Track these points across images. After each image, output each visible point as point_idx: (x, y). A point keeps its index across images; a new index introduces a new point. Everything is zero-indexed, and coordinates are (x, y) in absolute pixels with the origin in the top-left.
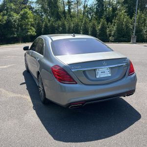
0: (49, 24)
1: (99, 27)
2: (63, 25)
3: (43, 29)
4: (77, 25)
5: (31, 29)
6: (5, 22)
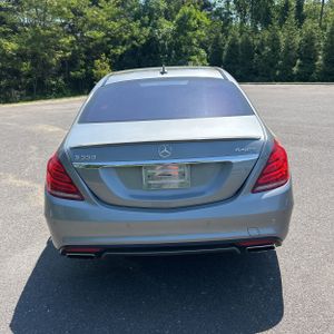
0: (240, 41)
3: (225, 53)
5: (198, 53)
6: (144, 41)
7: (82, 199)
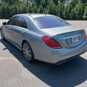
0: (5, 7)
1: (39, 10)
2: (16, 8)
4: (25, 9)
7: (62, 48)
